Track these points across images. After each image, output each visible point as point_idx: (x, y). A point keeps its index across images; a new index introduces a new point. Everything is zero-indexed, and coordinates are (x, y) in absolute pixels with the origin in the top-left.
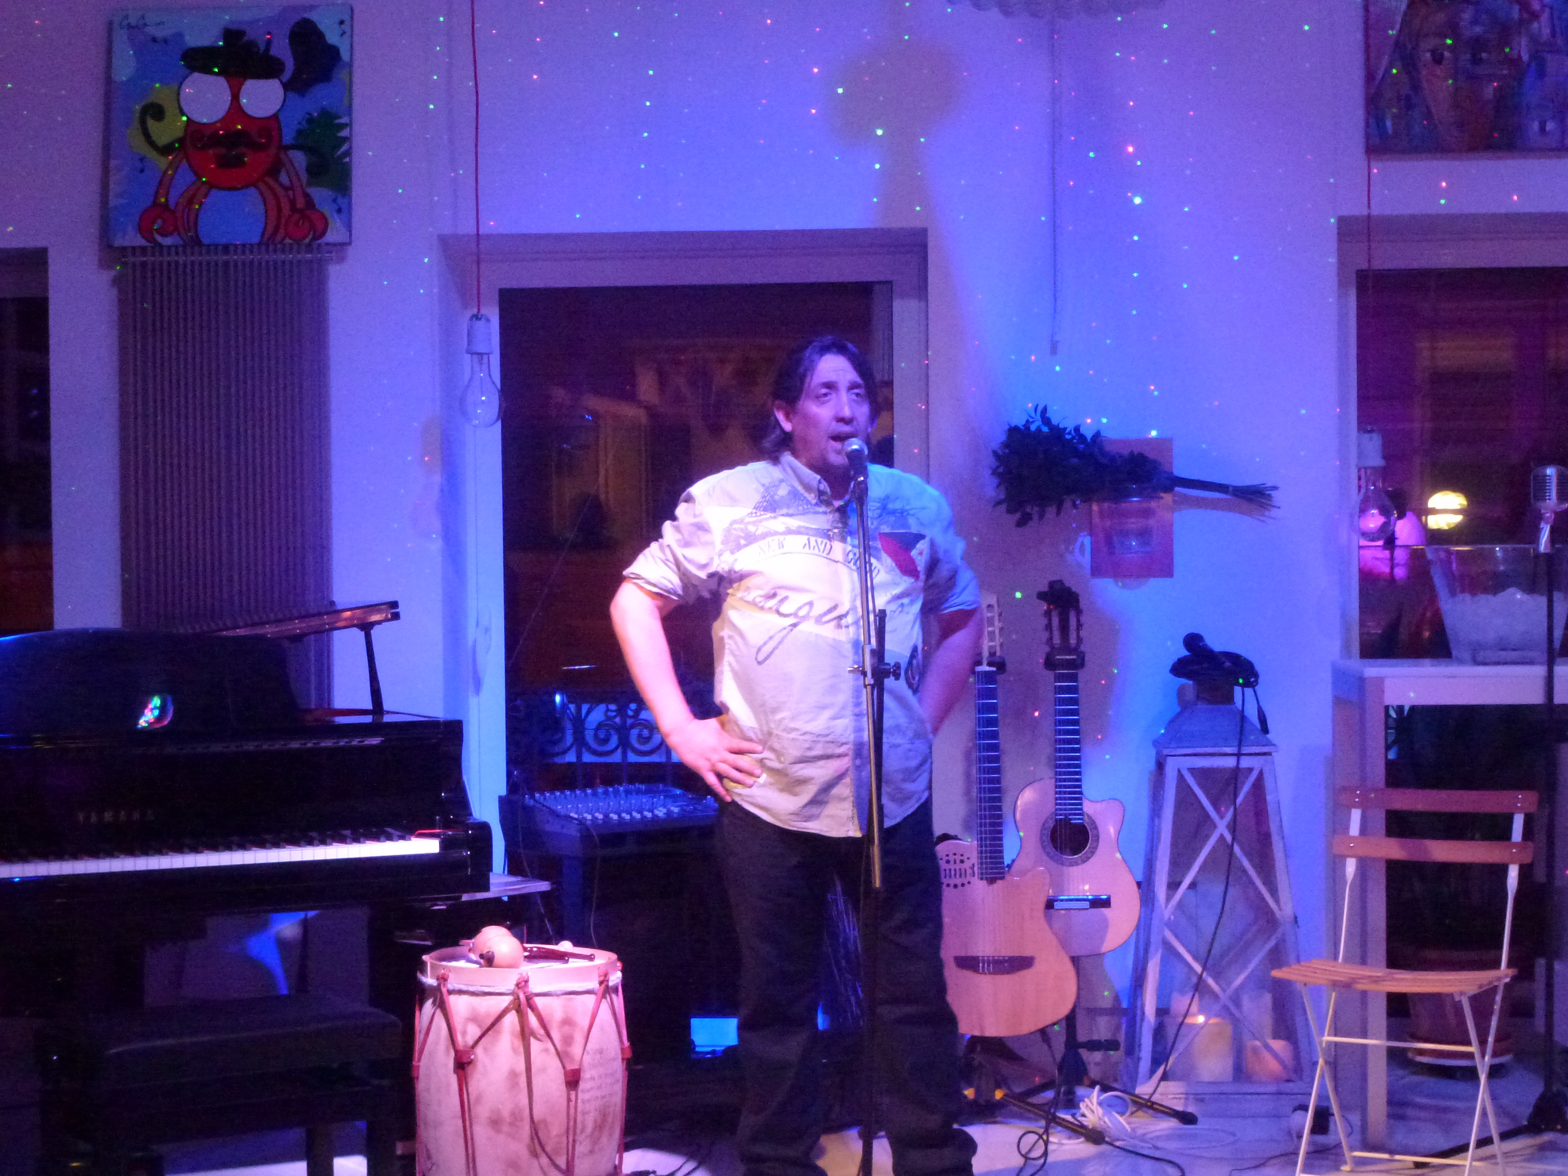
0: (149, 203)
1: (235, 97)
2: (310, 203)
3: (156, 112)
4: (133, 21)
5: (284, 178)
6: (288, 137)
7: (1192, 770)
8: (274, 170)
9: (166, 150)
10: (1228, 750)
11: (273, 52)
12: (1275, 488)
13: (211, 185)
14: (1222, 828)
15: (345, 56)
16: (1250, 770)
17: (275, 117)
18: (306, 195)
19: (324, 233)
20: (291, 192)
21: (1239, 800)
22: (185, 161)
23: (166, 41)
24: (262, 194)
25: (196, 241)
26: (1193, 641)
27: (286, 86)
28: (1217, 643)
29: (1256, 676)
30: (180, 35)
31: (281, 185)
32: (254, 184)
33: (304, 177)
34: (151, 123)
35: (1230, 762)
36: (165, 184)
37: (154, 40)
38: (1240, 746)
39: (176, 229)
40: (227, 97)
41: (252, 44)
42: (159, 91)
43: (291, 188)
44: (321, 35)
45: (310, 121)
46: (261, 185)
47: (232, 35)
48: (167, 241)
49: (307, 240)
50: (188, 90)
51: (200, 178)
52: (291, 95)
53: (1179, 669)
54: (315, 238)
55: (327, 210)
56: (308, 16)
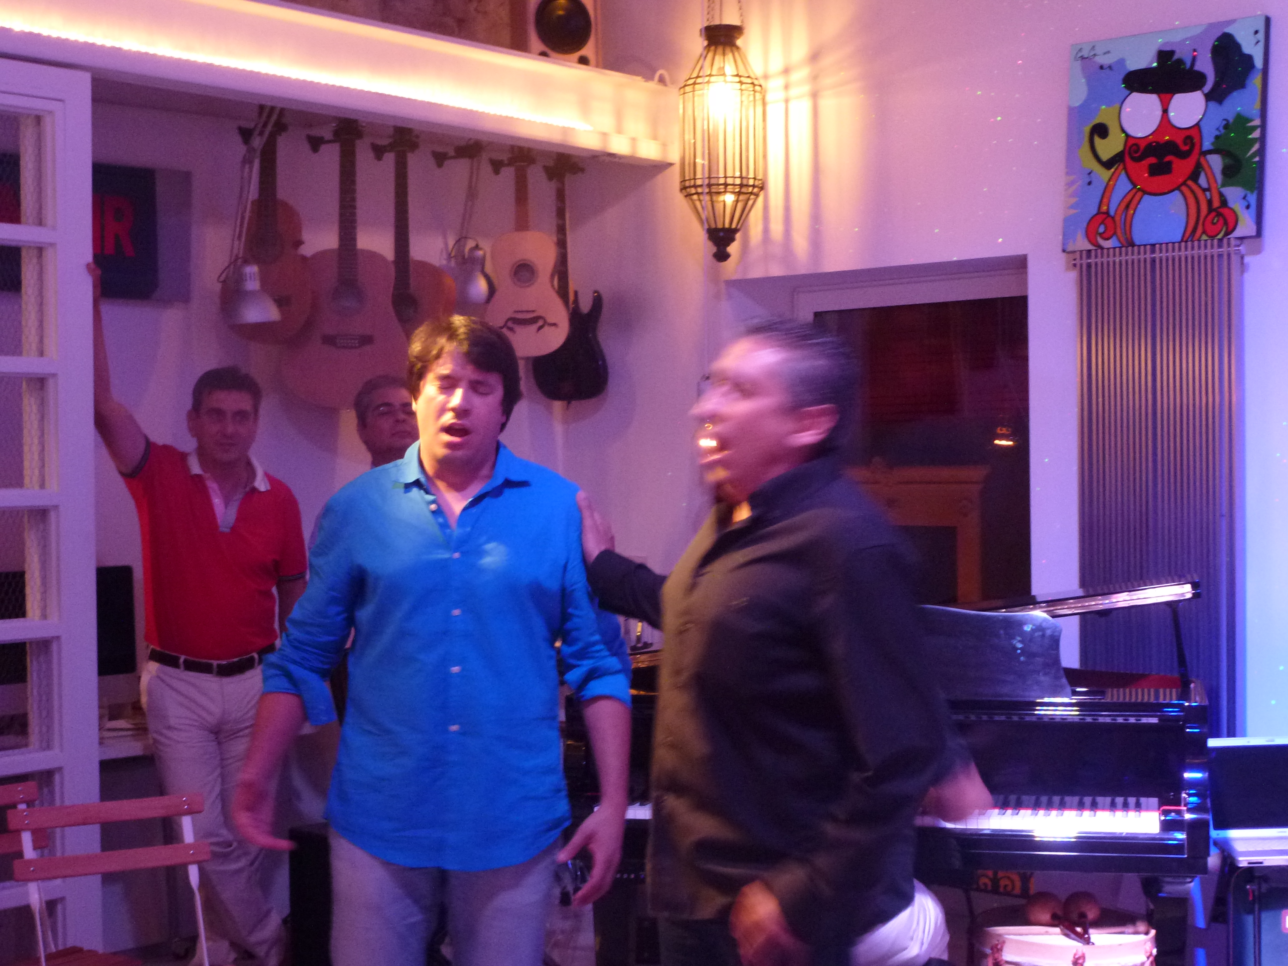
0: (1094, 212)
1: (1165, 111)
2: (1224, 202)
3: (1101, 130)
4: (1085, 53)
5: (1202, 181)
6: (1207, 145)
8: (1194, 176)
9: (1108, 165)
11: (1198, 67)
13: (1144, 192)
15: (1259, 63)
17: (1197, 126)
18: (1221, 195)
19: (1234, 229)
20: (1208, 194)
22: (1123, 172)
23: (1110, 67)
25: (1131, 244)
27: (1209, 97)
30: (1121, 62)
31: (1200, 186)
32: (1178, 188)
33: (1219, 177)
34: (1097, 140)
36: (1107, 191)
37: (1101, 67)
39: (1115, 233)
40: (1159, 113)
41: (1180, 62)
42: (1104, 115)
43: (1208, 190)
44: (1238, 46)
45: (1226, 127)
46: (1184, 188)
47: (1164, 55)
48: (1107, 244)
49: (1220, 236)
50: (1127, 109)
51: (1135, 186)
52: (1212, 104)
54: (1227, 234)
55: (1237, 206)
56: (1228, 30)
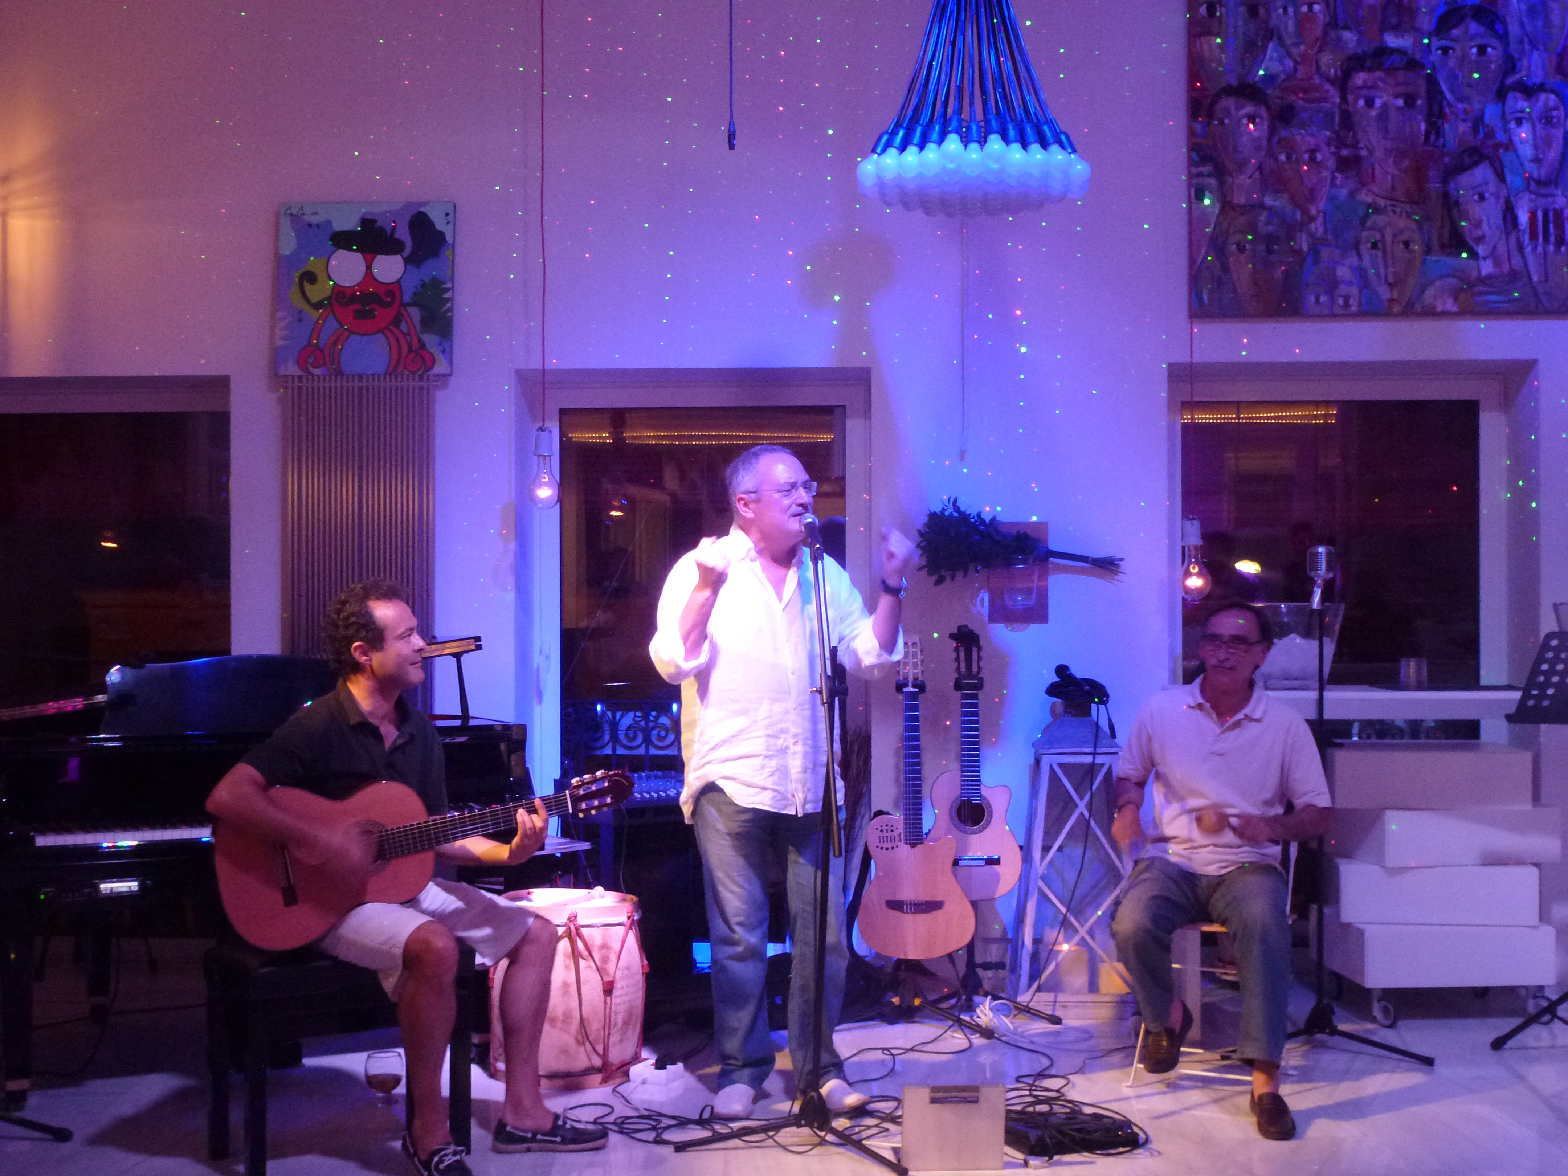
0: (305, 343)
1: (369, 268)
2: (422, 345)
3: (310, 277)
4: (294, 211)
5: (403, 327)
6: (406, 298)
7: (1061, 765)
8: (396, 322)
9: (317, 306)
10: (1087, 750)
11: (397, 235)
12: (1122, 559)
13: (350, 331)
14: (1082, 807)
15: (449, 239)
16: (1103, 765)
17: (398, 282)
18: (420, 340)
19: (432, 367)
20: (408, 338)
21: (1094, 787)
22: (331, 314)
23: (318, 226)
24: (387, 338)
25: (339, 373)
26: (1062, 670)
27: (406, 261)
28: (1079, 672)
29: (1108, 696)
30: (329, 222)
31: (402, 332)
32: (381, 331)
33: (418, 327)
34: (307, 286)
35: (1088, 759)
36: (316, 329)
37: (310, 225)
38: (1095, 747)
39: (324, 363)
40: (363, 268)
41: (382, 229)
42: (313, 262)
43: (409, 334)
44: (431, 224)
45: (423, 285)
46: (386, 331)
47: (366, 222)
48: (317, 372)
49: (420, 372)
50: (333, 262)
51: (342, 326)
52: (409, 267)
53: (1052, 690)
54: (426, 371)
55: (434, 349)
56: (422, 209)
